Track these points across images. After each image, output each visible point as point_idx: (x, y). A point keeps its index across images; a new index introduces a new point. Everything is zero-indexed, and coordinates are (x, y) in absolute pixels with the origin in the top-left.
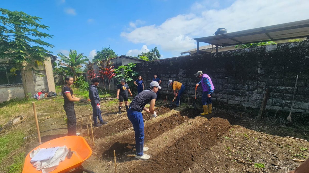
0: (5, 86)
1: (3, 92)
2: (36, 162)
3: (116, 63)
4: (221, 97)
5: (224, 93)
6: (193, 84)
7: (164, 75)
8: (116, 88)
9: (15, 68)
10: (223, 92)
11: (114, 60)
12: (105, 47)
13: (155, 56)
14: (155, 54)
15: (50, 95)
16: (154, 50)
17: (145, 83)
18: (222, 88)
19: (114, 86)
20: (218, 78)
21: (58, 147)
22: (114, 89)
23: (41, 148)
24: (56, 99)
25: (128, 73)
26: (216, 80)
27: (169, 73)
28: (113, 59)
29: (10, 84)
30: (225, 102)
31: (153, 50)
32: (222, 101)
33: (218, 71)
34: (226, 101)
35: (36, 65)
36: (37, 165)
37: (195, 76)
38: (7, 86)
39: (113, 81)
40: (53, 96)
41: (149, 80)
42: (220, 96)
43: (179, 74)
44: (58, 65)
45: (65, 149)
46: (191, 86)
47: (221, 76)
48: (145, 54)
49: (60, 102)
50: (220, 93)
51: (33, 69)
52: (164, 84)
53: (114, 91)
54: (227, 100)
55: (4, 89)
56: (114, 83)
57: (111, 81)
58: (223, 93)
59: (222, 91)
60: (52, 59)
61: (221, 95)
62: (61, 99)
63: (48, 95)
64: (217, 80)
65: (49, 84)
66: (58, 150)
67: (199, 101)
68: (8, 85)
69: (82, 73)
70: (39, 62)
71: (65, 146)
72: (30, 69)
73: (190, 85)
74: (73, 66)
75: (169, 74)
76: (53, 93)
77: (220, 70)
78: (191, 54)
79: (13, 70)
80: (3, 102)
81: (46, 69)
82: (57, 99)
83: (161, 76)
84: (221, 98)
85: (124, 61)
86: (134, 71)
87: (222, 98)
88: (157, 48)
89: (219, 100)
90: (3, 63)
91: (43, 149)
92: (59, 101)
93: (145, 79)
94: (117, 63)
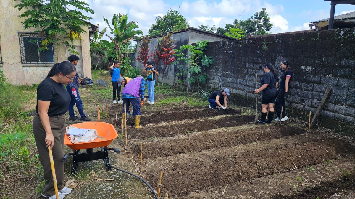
0: (35, 64)
1: (33, 72)
2: (70, 135)
3: (179, 40)
4: (344, 112)
5: (350, 106)
6: (297, 85)
7: (251, 65)
8: (176, 82)
9: (47, 41)
10: (348, 103)
11: (178, 34)
12: (171, 9)
13: (259, 27)
14: (261, 23)
15: (85, 82)
16: (260, 16)
17: (220, 77)
18: (347, 95)
19: (173, 78)
20: (342, 76)
21: (89, 129)
22: (174, 83)
23: (75, 127)
24: (91, 88)
25: (195, 58)
26: (338, 81)
27: (260, 61)
28: (176, 33)
29: (40, 63)
30: (350, 122)
31: (257, 16)
32: (344, 119)
33: (344, 64)
34: (350, 120)
35: (72, 39)
36: (71, 138)
37: (302, 70)
38: (38, 65)
39: (173, 70)
40: (88, 84)
41: (226, 72)
42: (342, 110)
43: (276, 64)
44: (99, 39)
45: (95, 133)
46: (293, 88)
47: (347, 72)
48: (242, 23)
49: (96, 94)
50: (342, 105)
51: (67, 42)
52: (250, 81)
53: (172, 86)
54: (352, 118)
55: (35, 67)
56: (173, 72)
57: (171, 69)
58: (348, 105)
59: (347, 100)
60: (91, 30)
61: (344, 107)
62: (97, 89)
63: (82, 82)
64: (340, 79)
65: (84, 66)
66: (88, 131)
67: (304, 115)
68: (38, 62)
69: (128, 53)
70: (75, 34)
71: (95, 129)
72: (63, 42)
73: (292, 86)
74: (118, 41)
75: (259, 63)
76: (89, 80)
77: (347, 62)
78: (319, 28)
79: (45, 42)
80: (33, 85)
81: (82, 44)
82: (93, 88)
83: (247, 66)
84: (342, 114)
85: (193, 37)
86: (205, 56)
87: (344, 114)
88: (265, 11)
89: (340, 117)
90: (36, 34)
91: (76, 128)
92: (95, 91)
93: (221, 70)
94: (181, 40)
